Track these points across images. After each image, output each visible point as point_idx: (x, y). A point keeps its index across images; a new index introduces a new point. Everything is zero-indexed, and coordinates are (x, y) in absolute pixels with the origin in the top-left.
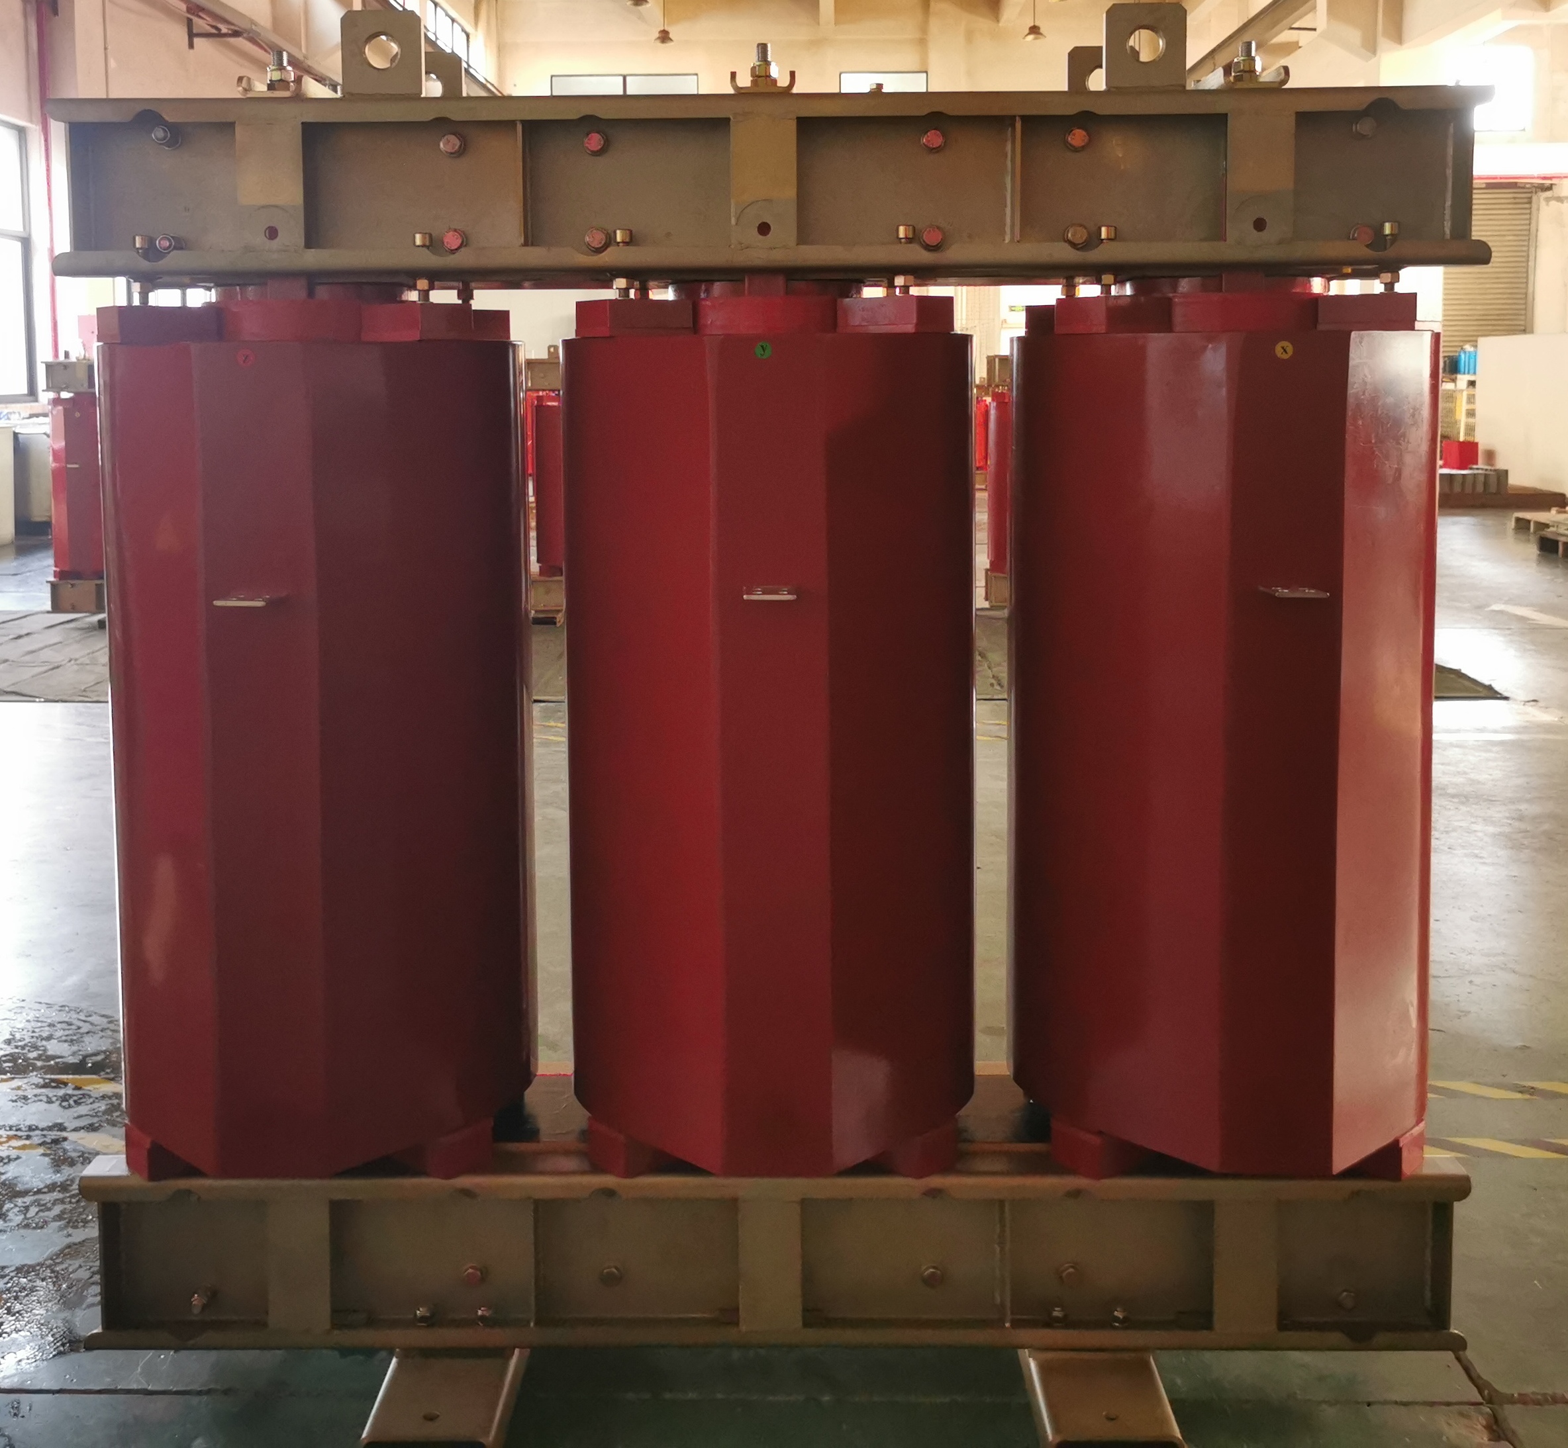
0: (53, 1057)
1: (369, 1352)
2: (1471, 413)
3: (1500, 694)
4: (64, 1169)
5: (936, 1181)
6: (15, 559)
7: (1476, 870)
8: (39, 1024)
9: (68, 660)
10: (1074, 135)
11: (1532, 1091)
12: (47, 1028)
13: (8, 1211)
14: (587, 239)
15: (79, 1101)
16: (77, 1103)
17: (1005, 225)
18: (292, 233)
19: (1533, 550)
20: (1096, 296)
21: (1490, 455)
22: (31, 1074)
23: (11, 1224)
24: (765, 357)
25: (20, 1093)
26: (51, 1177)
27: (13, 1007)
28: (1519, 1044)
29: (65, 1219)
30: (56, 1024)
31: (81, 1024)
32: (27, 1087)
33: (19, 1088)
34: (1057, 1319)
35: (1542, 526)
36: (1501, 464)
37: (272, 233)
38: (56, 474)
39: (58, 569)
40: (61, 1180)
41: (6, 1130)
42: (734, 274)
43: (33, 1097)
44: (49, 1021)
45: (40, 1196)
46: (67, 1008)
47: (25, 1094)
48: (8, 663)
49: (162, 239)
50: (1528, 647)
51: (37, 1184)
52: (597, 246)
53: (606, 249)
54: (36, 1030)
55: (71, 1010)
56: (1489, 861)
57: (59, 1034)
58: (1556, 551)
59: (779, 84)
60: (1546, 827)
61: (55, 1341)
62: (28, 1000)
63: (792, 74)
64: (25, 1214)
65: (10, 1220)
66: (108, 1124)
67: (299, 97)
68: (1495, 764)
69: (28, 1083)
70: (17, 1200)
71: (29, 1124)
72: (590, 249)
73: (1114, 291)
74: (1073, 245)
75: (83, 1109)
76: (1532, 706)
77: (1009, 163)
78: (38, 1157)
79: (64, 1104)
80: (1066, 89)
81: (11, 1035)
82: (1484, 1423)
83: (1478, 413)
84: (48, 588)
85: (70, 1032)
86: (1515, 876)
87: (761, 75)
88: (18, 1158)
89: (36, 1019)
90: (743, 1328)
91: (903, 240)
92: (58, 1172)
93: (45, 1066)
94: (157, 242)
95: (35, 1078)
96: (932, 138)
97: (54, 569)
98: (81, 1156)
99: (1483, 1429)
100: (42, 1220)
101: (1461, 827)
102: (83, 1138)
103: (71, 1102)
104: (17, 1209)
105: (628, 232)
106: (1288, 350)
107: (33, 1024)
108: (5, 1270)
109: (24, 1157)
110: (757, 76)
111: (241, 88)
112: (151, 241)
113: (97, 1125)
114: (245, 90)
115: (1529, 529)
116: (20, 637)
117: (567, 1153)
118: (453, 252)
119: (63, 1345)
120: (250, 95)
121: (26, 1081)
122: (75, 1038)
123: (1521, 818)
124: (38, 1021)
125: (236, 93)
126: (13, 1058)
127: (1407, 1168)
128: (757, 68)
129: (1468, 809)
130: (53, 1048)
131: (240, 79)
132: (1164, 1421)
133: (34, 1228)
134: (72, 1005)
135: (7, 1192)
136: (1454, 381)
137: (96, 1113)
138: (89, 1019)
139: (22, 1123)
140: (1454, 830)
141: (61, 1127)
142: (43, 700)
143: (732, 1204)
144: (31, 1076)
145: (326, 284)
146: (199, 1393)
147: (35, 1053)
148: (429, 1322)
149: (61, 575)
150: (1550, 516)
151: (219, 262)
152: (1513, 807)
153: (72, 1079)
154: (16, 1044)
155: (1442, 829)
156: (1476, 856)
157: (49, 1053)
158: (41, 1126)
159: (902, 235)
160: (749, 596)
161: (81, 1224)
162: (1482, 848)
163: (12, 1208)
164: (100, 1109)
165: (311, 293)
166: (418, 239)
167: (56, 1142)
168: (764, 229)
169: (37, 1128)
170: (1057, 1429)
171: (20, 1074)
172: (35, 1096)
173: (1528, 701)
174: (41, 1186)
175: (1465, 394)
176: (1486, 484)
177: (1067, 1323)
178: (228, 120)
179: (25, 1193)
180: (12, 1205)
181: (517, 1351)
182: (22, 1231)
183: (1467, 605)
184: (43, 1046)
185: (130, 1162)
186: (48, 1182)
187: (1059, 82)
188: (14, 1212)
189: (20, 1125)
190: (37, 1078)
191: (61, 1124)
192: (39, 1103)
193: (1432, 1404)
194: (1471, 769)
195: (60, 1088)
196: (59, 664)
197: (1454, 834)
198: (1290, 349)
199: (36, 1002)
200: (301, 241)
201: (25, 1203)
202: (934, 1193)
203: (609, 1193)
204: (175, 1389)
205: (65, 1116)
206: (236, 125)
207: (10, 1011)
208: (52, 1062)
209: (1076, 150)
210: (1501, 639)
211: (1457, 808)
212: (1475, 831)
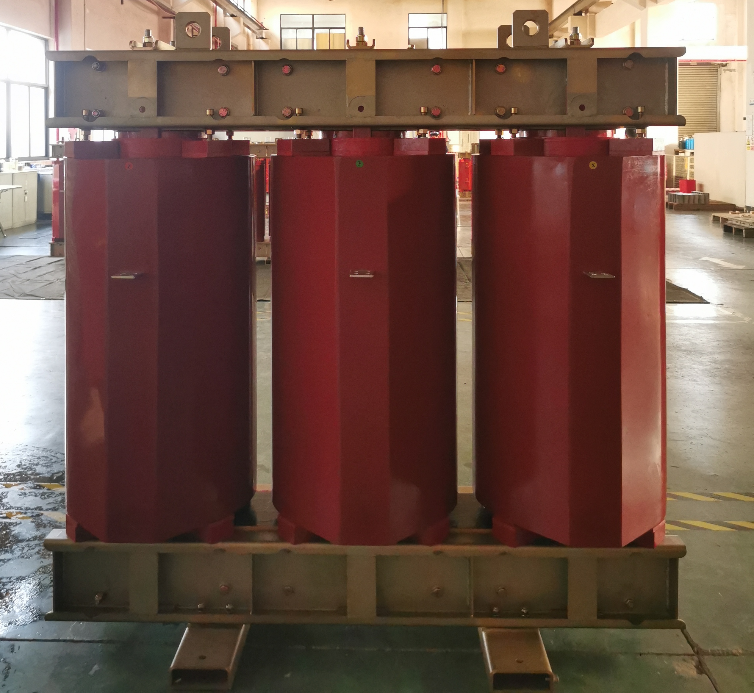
0: (38, 474)
1: (176, 624)
2: (692, 167)
3: (706, 301)
4: (41, 529)
5: (439, 547)
6: (36, 231)
7: (695, 387)
8: (33, 458)
9: (57, 279)
10: (499, 67)
11: (719, 497)
12: (36, 460)
13: (15, 549)
14: (283, 112)
15: (49, 496)
16: (48, 496)
17: (469, 107)
18: (152, 110)
19: (721, 231)
20: (509, 139)
21: (701, 186)
22: (28, 482)
23: (16, 556)
24: (360, 167)
25: (23, 491)
26: (35, 533)
27: (21, 449)
28: (713, 474)
29: (40, 554)
30: (41, 458)
31: (52, 457)
32: (26, 488)
33: (22, 489)
34: (495, 613)
35: (725, 220)
36: (706, 191)
37: (143, 110)
38: (55, 193)
39: (54, 237)
40: (39, 534)
41: (16, 509)
42: (348, 128)
43: (29, 493)
44: (38, 456)
45: (30, 542)
46: (46, 450)
47: (25, 491)
48: (30, 281)
49: (95, 111)
50: (719, 278)
51: (28, 536)
52: (287, 115)
53: (291, 117)
54: (32, 460)
55: (48, 451)
56: (701, 383)
57: (41, 462)
58: (732, 232)
59: (368, 45)
60: (727, 366)
61: (33, 615)
62: (29, 445)
63: (374, 41)
64: (22, 551)
65: (15, 554)
66: (62, 507)
67: (157, 50)
68: (704, 335)
69: (26, 487)
70: (19, 544)
71: (26, 506)
72: (284, 116)
73: (518, 136)
74: (499, 116)
75: (51, 500)
76: (720, 307)
77: (470, 79)
78: (30, 523)
79: (42, 497)
80: (497, 47)
81: (20, 462)
82: (695, 664)
83: (695, 167)
84: (50, 245)
85: (47, 462)
86: (712, 391)
87: (360, 40)
88: (20, 523)
89: (32, 455)
90: (349, 616)
91: (423, 113)
92: (38, 531)
93: (34, 478)
94: (92, 113)
95: (30, 484)
96: (435, 68)
97: (53, 237)
98: (49, 523)
99: (695, 668)
100: (30, 554)
101: (687, 366)
102: (50, 514)
103: (46, 496)
104: (18, 549)
105: (301, 109)
106: (595, 165)
107: (30, 457)
108: (11, 579)
109: (23, 523)
110: (358, 41)
111: (131, 46)
112: (90, 112)
113: (57, 508)
114: (133, 47)
115: (719, 221)
116: (36, 268)
117: (270, 531)
118: (223, 117)
119: (36, 617)
120: (135, 49)
121: (26, 485)
122: (49, 464)
123: (715, 362)
124: (33, 456)
125: (128, 48)
126: (20, 474)
127: (658, 541)
128: (359, 38)
129: (691, 357)
130: (39, 469)
131: (131, 42)
132: (544, 664)
133: (26, 558)
134: (49, 448)
135: (15, 540)
136: (684, 152)
137: (57, 502)
138: (56, 455)
139: (23, 506)
140: (684, 368)
141: (40, 509)
142: (44, 299)
143: (344, 557)
144: (28, 483)
145: (167, 131)
146: (98, 642)
147: (30, 471)
148: (204, 611)
149: (55, 240)
150: (729, 215)
151: (120, 122)
152: (711, 356)
153: (47, 484)
154: (22, 467)
155: (679, 367)
156: (695, 381)
157: (37, 472)
158: (31, 508)
159: (422, 111)
160: (352, 275)
161: (47, 557)
162: (697, 377)
163: (16, 548)
164: (59, 500)
165: (160, 136)
166: (208, 112)
167: (38, 515)
168: (361, 109)
169: (30, 509)
170: (494, 668)
171: (23, 482)
172: (30, 493)
173: (719, 305)
174: (30, 537)
175: (689, 158)
176: (699, 199)
177: (500, 615)
178: (125, 60)
179: (22, 541)
180: (16, 547)
181: (244, 625)
182: (21, 560)
183: (691, 258)
184: (34, 468)
185: (68, 533)
186: (33, 535)
187: (494, 44)
188: (17, 550)
189: (22, 507)
190: (31, 484)
191: (41, 507)
192: (31, 496)
193: (670, 655)
194: (693, 337)
195: (41, 489)
196: (52, 281)
197: (684, 369)
198: (596, 165)
199: (32, 447)
200: (156, 113)
201: (23, 545)
202: (437, 553)
203: (287, 551)
204: (86, 640)
205: (42, 503)
206: (128, 63)
207: (20, 451)
208: (38, 476)
209: (499, 73)
210: (707, 274)
211: (686, 357)
212: (694, 368)
